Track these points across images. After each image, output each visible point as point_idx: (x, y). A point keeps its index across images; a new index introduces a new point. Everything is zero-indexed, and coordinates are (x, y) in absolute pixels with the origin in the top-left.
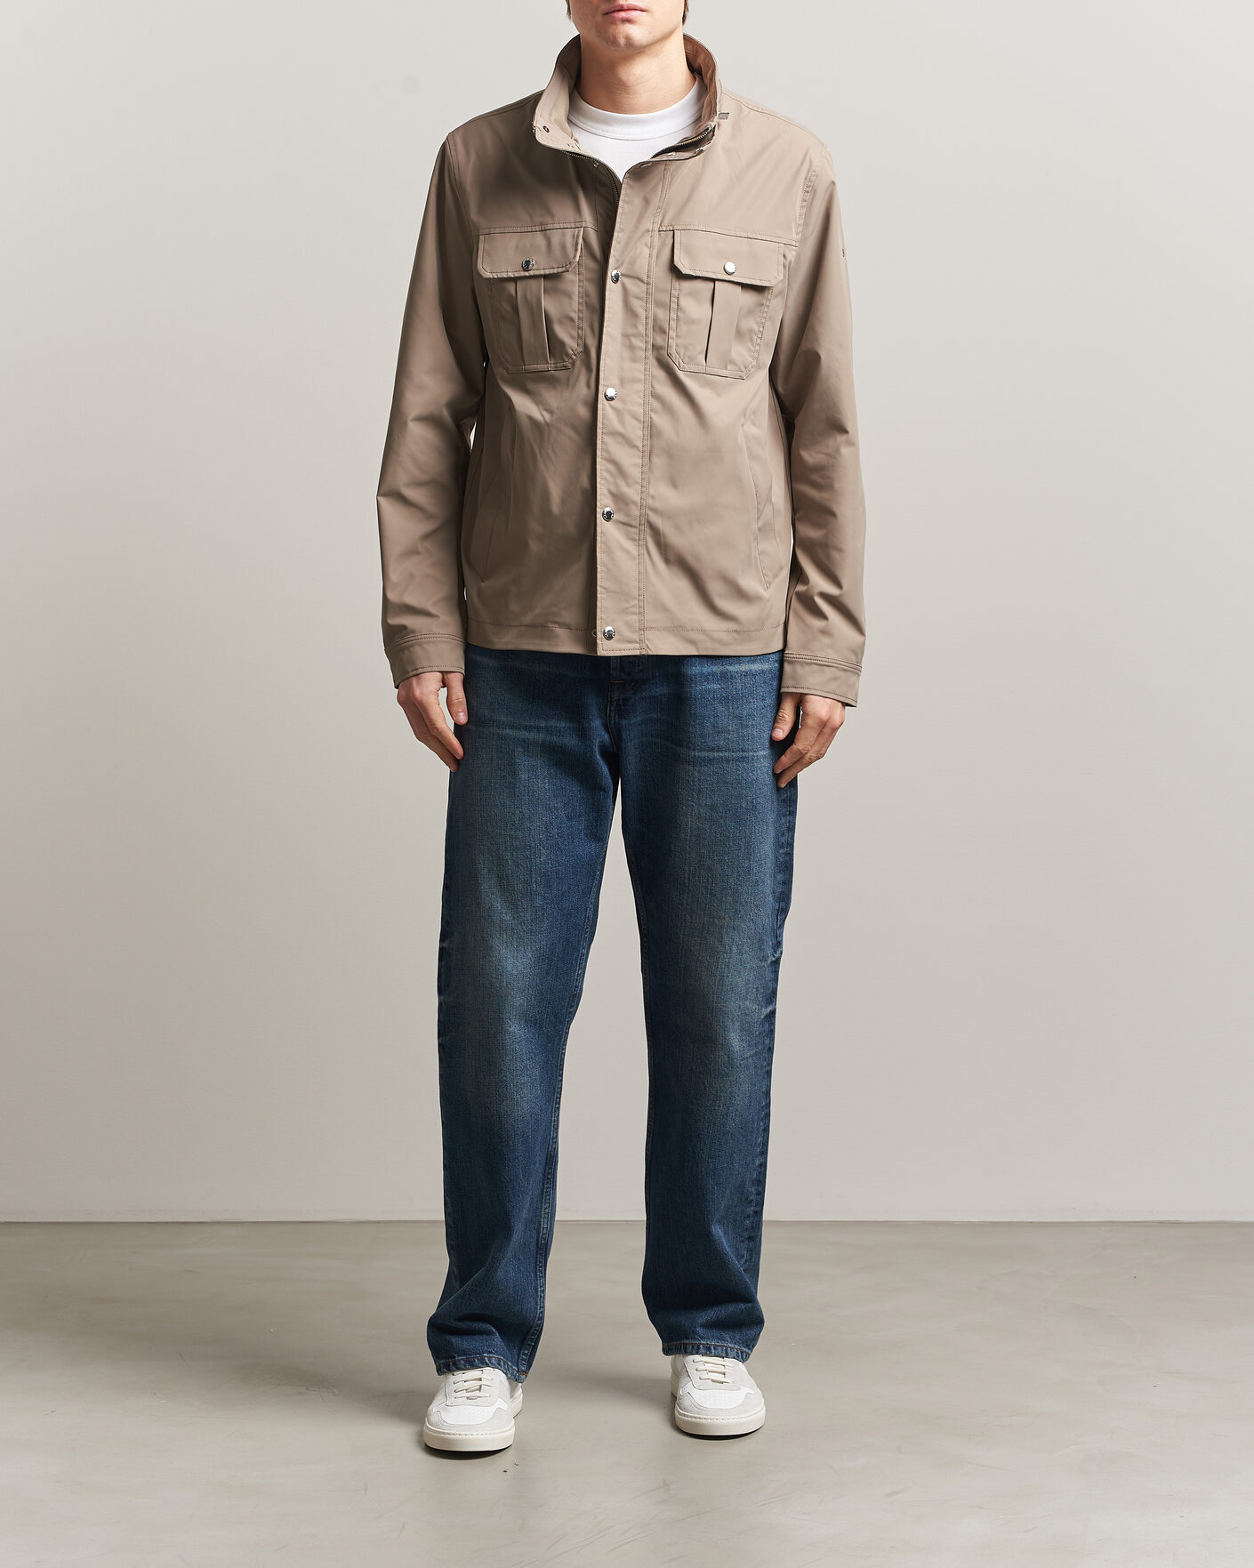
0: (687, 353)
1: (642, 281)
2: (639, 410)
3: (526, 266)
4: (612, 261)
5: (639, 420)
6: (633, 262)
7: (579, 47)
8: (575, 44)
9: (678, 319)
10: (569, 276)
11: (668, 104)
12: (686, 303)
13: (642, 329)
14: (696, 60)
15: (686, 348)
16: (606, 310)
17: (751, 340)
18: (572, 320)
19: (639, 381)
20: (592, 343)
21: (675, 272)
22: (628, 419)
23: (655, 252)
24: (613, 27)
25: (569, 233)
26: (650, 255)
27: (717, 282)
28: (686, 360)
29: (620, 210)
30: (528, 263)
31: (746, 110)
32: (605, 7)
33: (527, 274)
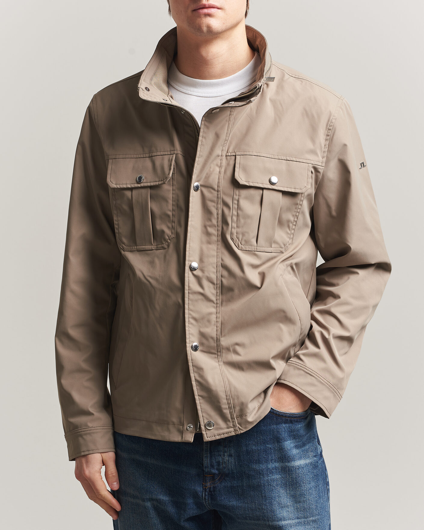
0: (244, 238)
1: (214, 189)
2: (213, 276)
3: (139, 181)
4: (194, 177)
5: (213, 283)
6: (208, 177)
7: (176, 35)
8: (173, 33)
9: (238, 215)
10: (166, 187)
11: (234, 72)
12: (244, 203)
13: (214, 222)
14: (255, 42)
15: (243, 235)
16: (190, 210)
17: (289, 227)
18: (168, 216)
19: (213, 256)
20: (181, 231)
21: (235, 184)
22: (205, 283)
23: (223, 170)
24: (199, 19)
25: (166, 158)
26: (220, 172)
27: (265, 191)
28: (243, 243)
29: (200, 143)
30: (140, 178)
31: (287, 76)
32: (193, 7)
33: (139, 185)
